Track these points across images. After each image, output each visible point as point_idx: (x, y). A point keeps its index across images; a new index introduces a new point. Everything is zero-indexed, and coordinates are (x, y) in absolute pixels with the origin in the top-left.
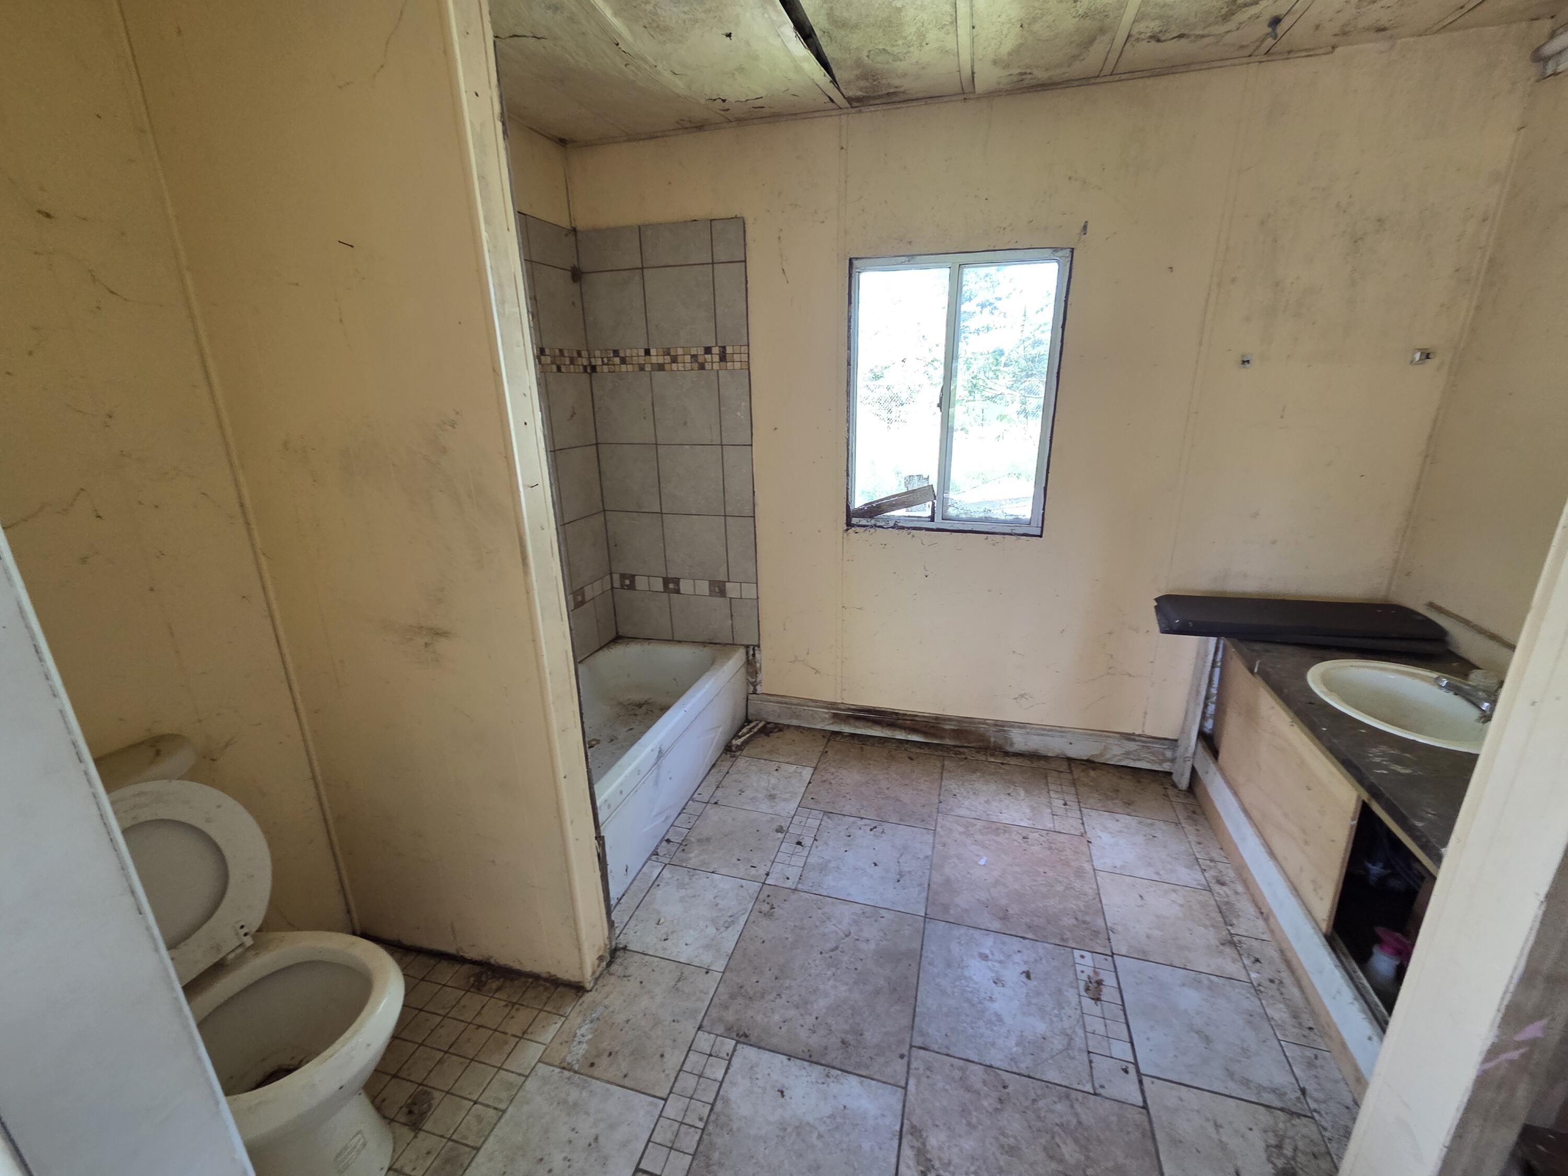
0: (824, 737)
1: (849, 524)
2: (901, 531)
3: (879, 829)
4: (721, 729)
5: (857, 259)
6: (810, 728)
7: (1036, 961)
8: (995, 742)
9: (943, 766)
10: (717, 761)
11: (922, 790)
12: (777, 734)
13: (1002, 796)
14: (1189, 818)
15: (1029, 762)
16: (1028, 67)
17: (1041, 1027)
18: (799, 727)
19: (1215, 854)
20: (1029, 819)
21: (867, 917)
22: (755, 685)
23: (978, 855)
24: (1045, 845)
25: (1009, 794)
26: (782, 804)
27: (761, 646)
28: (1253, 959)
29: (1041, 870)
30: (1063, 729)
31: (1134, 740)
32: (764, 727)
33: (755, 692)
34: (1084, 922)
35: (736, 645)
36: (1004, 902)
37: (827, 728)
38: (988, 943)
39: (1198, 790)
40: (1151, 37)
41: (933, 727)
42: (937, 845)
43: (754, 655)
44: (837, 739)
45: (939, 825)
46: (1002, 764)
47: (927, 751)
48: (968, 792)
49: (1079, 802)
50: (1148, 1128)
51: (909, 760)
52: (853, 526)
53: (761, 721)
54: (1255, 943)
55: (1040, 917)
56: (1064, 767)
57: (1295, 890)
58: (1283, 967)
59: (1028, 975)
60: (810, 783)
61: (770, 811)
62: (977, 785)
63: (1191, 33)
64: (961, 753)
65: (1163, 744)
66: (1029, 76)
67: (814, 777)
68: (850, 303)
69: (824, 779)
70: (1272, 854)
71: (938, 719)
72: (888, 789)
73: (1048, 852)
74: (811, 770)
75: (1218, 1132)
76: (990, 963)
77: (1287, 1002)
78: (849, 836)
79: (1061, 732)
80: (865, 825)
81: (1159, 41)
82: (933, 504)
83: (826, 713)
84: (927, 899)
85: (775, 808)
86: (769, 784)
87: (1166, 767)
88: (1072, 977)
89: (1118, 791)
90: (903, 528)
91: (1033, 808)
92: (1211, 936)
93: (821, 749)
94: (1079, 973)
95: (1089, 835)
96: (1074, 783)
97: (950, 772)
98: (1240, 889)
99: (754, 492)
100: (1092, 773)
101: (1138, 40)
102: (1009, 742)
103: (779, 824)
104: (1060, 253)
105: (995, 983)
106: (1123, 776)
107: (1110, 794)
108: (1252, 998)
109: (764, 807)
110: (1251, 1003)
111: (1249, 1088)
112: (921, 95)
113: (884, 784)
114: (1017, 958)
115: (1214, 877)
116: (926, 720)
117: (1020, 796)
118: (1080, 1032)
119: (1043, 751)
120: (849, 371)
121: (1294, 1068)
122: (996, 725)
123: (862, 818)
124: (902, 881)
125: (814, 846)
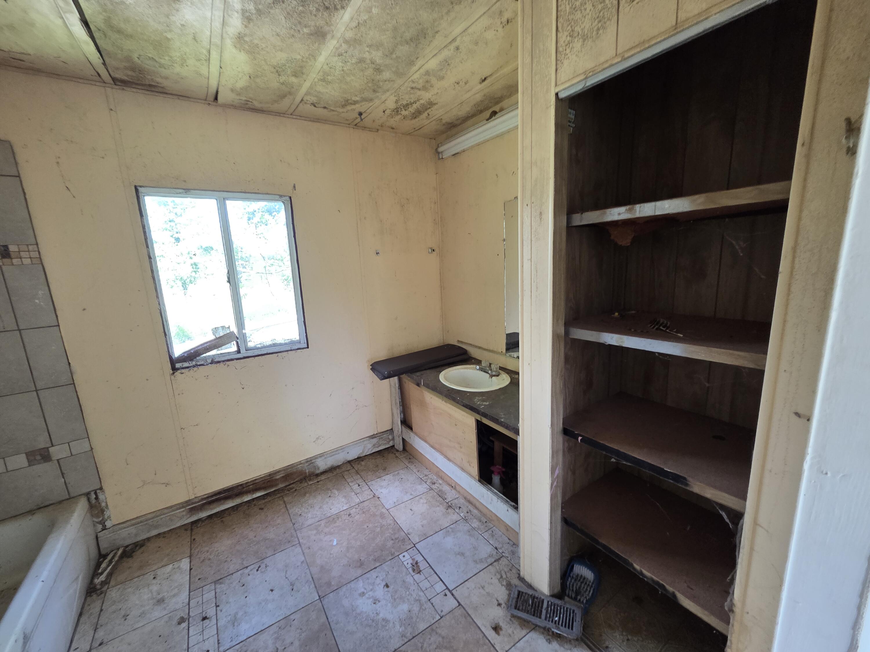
0: (186, 530)
1: (174, 369)
2: (218, 364)
3: (263, 566)
4: (80, 577)
5: (141, 187)
6: (170, 530)
7: (386, 575)
8: (309, 472)
9: (284, 502)
10: (83, 608)
11: (279, 524)
12: (141, 551)
13: (327, 500)
14: (409, 462)
15: (331, 474)
16: (250, 98)
17: (405, 607)
18: (159, 534)
19: (426, 472)
20: (346, 504)
21: (284, 629)
22: (103, 523)
23: (331, 541)
24: (361, 512)
25: (330, 496)
26: (174, 600)
27: (103, 488)
28: (458, 508)
29: (365, 527)
30: (342, 447)
31: (375, 437)
32: (124, 552)
33: (104, 528)
34: (396, 539)
35: (73, 498)
36: (356, 557)
37: (186, 522)
38: (360, 585)
39: (407, 448)
40: (312, 104)
41: (269, 481)
42: (305, 551)
43: (97, 498)
44: (199, 526)
45: (300, 539)
46: (318, 482)
47: (269, 499)
48: (307, 509)
49: (364, 481)
50: (465, 612)
51: (261, 511)
52: (178, 369)
53: (118, 549)
54: (456, 501)
55: (377, 551)
56: (349, 467)
57: (463, 469)
58: (467, 504)
59: (387, 586)
60: (191, 569)
61: (165, 612)
62: (310, 502)
63: (329, 108)
64: (291, 489)
65: (387, 433)
66: (251, 103)
67: (192, 564)
68: (141, 215)
69: (202, 559)
70: (449, 460)
71: (271, 475)
72: (255, 537)
73: (364, 515)
74: (187, 560)
75: (484, 590)
76: (367, 595)
77: (475, 517)
78: (244, 585)
79: (342, 449)
80: (251, 570)
81: (315, 106)
82: (237, 343)
83: (183, 511)
84: (316, 587)
85: (168, 608)
86: (152, 593)
87: (391, 444)
88: (405, 570)
89: (377, 466)
90: (219, 362)
91: (345, 497)
92: (440, 510)
93: (188, 539)
94: (406, 565)
95: (377, 495)
96: (357, 473)
97: (290, 503)
98: (441, 482)
99: (69, 364)
100: (363, 463)
101: (306, 103)
102: (317, 467)
103: (179, 617)
104: (284, 198)
105: (375, 603)
106: (376, 457)
107: (375, 469)
108: (466, 525)
109: (158, 613)
110: (467, 527)
111: (483, 562)
112: (174, 92)
113: (251, 535)
114: (378, 581)
115: (430, 483)
116: (263, 479)
117: (335, 494)
118: (421, 594)
119: (336, 464)
120: (151, 263)
121: (490, 542)
122: (307, 462)
123: (247, 567)
124: (295, 588)
125: (219, 612)
